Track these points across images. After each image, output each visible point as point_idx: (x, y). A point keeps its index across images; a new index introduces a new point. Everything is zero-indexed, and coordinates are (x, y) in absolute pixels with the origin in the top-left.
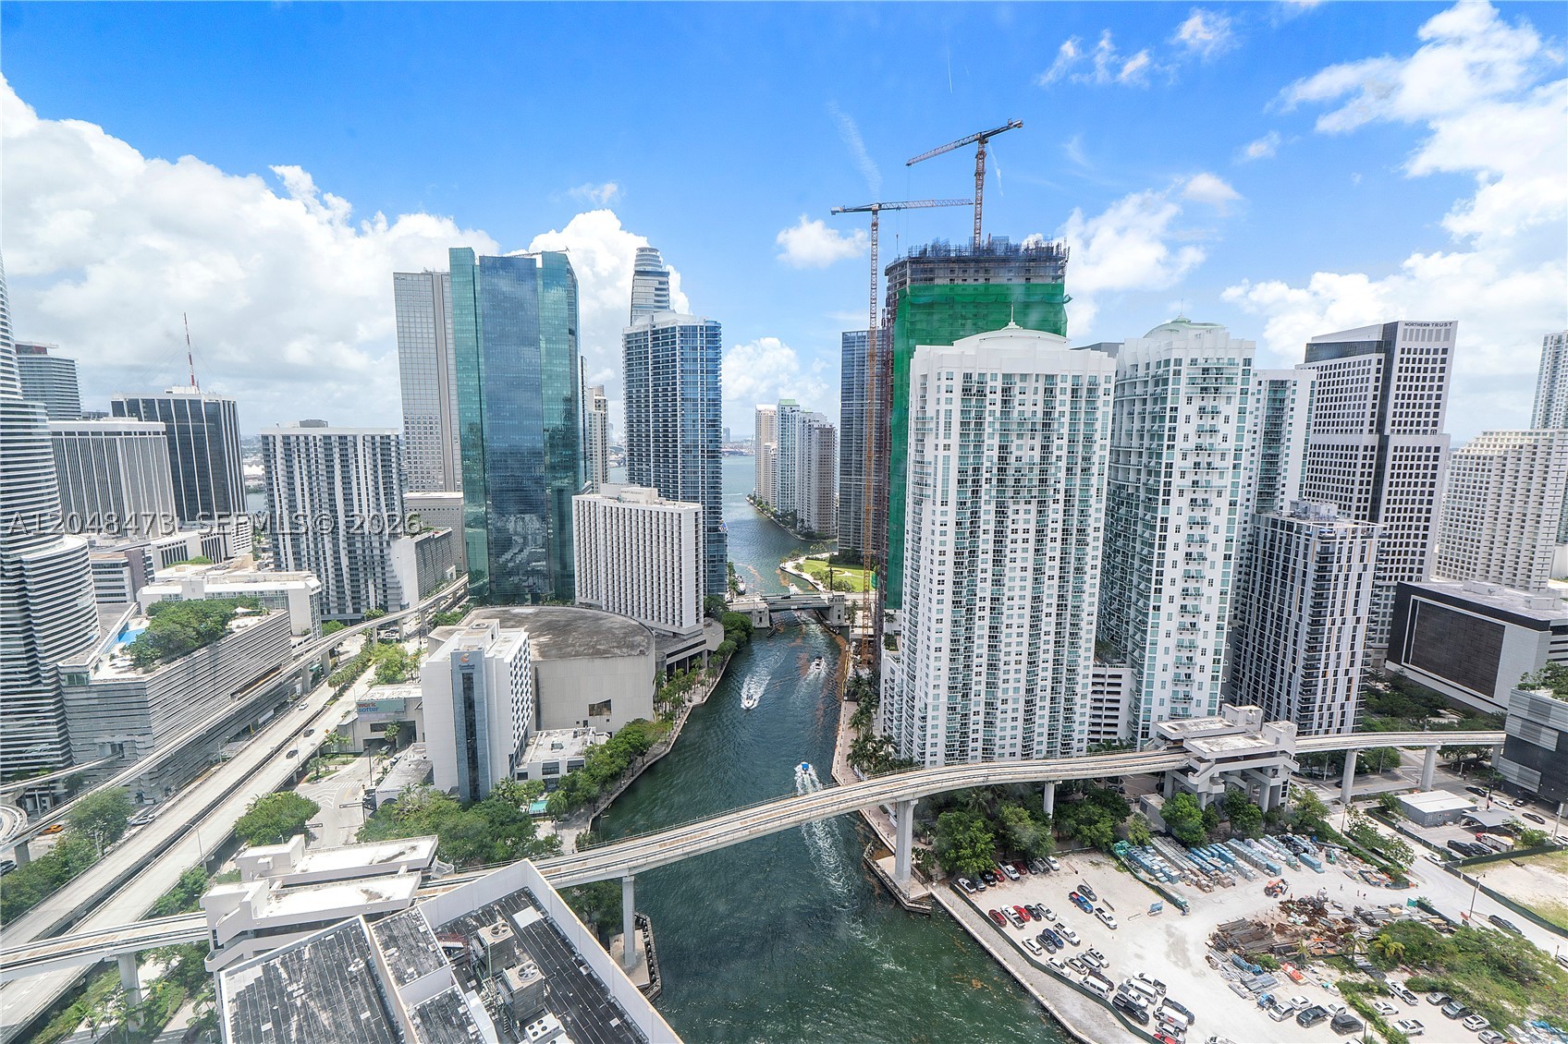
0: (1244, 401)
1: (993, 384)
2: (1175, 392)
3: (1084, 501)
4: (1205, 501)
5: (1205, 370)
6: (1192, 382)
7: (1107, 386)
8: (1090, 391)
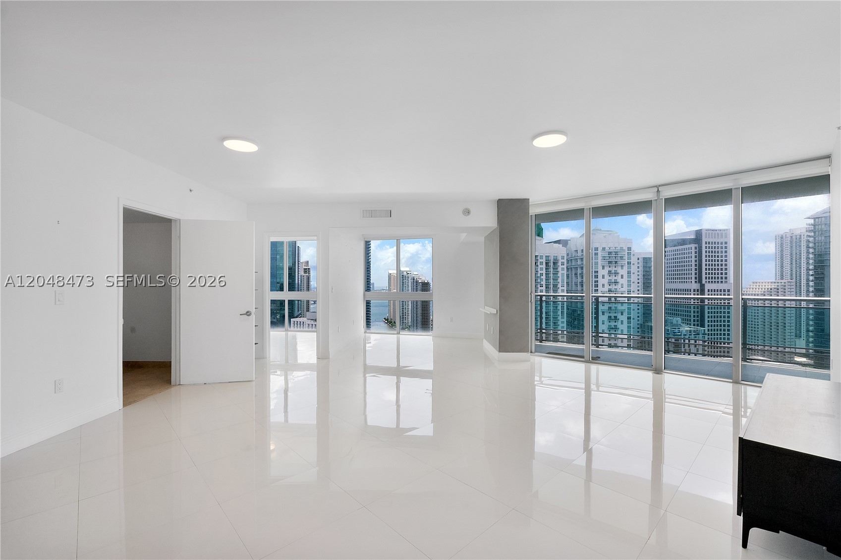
0: (629, 268)
2: (596, 263)
3: (555, 318)
4: (616, 317)
5: (610, 253)
6: (604, 258)
7: (563, 261)
8: (554, 263)
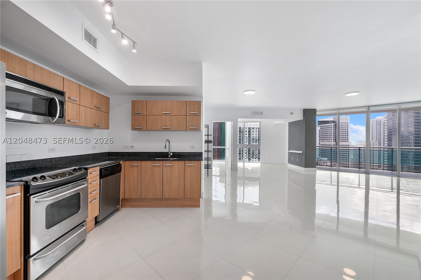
1: (246, 130)
